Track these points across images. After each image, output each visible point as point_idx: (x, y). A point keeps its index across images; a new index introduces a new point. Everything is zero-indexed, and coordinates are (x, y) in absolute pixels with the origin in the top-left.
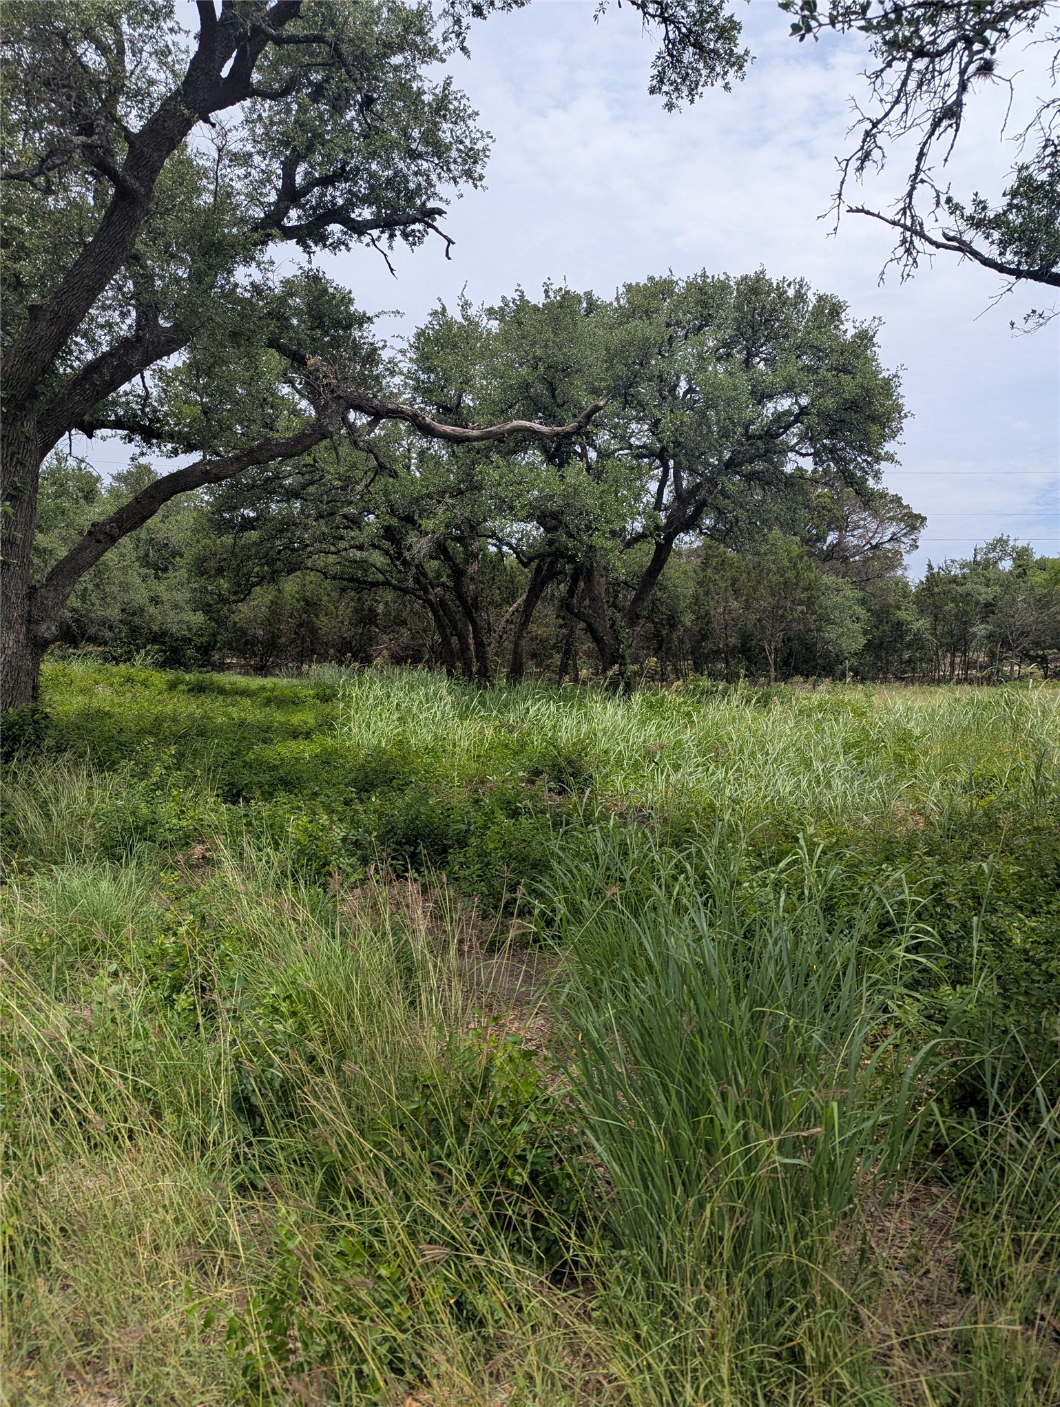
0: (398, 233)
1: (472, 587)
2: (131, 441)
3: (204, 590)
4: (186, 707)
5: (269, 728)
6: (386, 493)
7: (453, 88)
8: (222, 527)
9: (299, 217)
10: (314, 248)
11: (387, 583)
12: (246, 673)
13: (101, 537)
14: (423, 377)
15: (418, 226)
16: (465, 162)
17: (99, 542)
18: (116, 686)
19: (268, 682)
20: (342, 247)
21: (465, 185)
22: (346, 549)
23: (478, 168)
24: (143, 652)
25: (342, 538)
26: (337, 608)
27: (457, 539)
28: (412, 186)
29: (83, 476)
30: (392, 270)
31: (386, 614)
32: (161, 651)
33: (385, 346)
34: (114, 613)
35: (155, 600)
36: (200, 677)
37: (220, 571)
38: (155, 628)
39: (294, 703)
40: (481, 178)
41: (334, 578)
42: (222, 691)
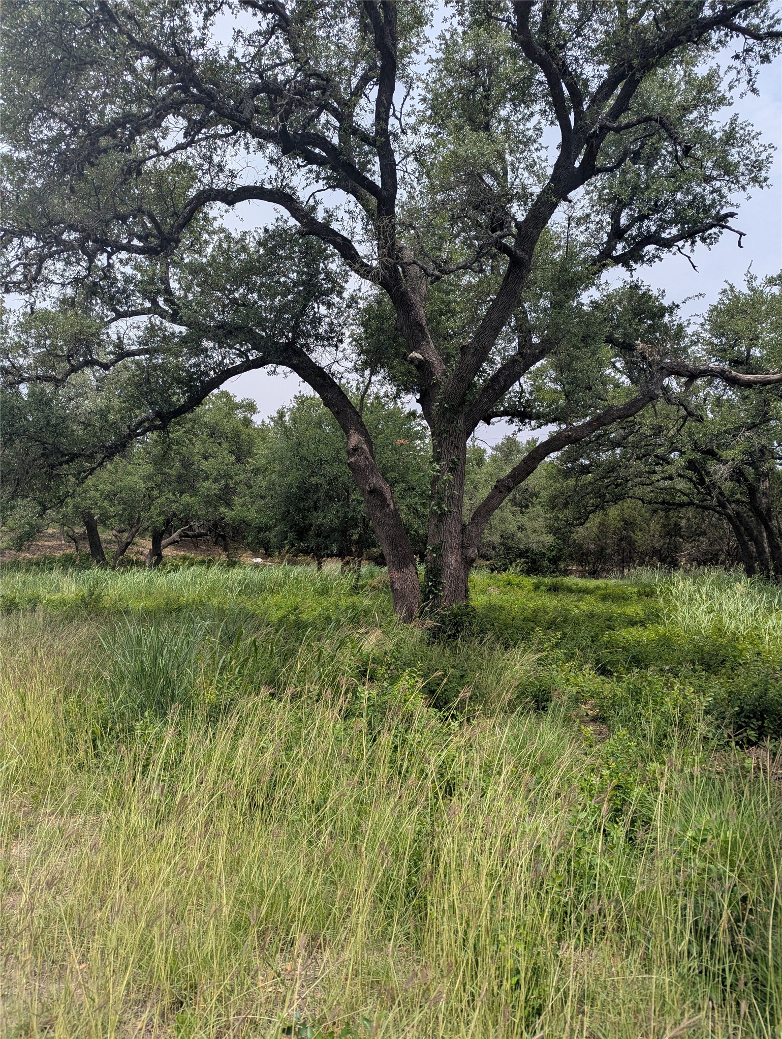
0: (698, 239)
1: (764, 500)
2: (513, 422)
3: (557, 519)
4: (551, 603)
5: (611, 618)
6: (690, 434)
7: (739, 121)
8: (567, 474)
9: (624, 247)
10: (634, 266)
11: (691, 503)
12: (583, 576)
13: (502, 489)
14: (716, 341)
15: (713, 230)
16: (751, 171)
17: (501, 492)
18: (501, 588)
19: (601, 582)
20: (656, 260)
21: (753, 189)
22: (658, 481)
23: (763, 174)
24: (514, 564)
25: (655, 472)
26: (648, 525)
27: (750, 464)
28: (708, 202)
29: (476, 450)
30: (694, 267)
31: (689, 527)
32: (525, 562)
33: (689, 324)
34: (496, 539)
35: (521, 528)
36: (554, 580)
37: (566, 505)
38: (522, 547)
39: (623, 598)
40: (766, 179)
41: (650, 503)
42: (570, 590)
